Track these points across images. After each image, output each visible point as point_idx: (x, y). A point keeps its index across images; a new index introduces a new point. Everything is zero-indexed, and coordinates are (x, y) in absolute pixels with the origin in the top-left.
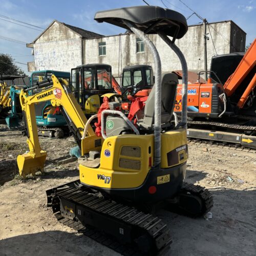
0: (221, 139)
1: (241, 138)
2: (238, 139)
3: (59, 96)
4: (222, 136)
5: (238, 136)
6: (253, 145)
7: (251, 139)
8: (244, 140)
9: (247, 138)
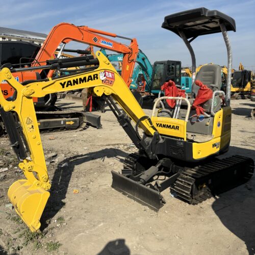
0: (47, 126)
1: (65, 122)
2: (62, 123)
3: (109, 82)
4: (49, 123)
5: (62, 120)
6: (75, 125)
7: (73, 121)
8: (67, 123)
9: (69, 121)
